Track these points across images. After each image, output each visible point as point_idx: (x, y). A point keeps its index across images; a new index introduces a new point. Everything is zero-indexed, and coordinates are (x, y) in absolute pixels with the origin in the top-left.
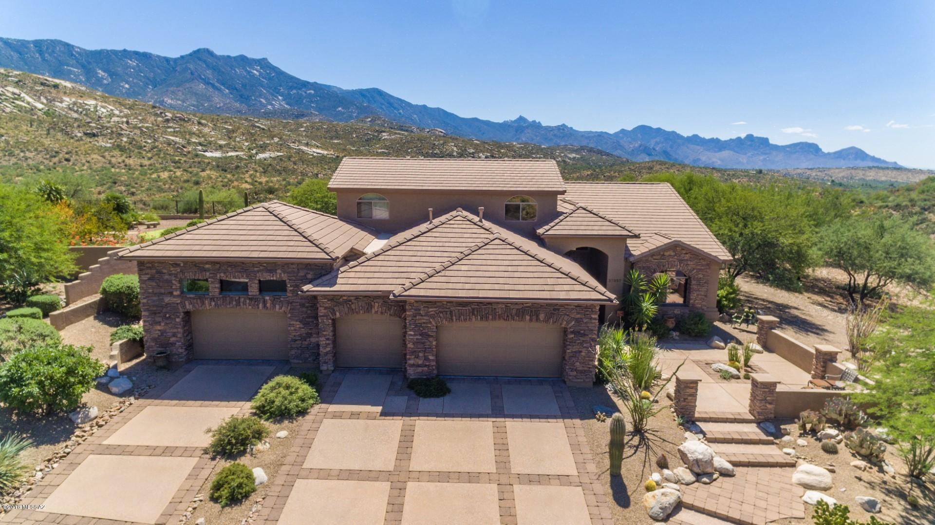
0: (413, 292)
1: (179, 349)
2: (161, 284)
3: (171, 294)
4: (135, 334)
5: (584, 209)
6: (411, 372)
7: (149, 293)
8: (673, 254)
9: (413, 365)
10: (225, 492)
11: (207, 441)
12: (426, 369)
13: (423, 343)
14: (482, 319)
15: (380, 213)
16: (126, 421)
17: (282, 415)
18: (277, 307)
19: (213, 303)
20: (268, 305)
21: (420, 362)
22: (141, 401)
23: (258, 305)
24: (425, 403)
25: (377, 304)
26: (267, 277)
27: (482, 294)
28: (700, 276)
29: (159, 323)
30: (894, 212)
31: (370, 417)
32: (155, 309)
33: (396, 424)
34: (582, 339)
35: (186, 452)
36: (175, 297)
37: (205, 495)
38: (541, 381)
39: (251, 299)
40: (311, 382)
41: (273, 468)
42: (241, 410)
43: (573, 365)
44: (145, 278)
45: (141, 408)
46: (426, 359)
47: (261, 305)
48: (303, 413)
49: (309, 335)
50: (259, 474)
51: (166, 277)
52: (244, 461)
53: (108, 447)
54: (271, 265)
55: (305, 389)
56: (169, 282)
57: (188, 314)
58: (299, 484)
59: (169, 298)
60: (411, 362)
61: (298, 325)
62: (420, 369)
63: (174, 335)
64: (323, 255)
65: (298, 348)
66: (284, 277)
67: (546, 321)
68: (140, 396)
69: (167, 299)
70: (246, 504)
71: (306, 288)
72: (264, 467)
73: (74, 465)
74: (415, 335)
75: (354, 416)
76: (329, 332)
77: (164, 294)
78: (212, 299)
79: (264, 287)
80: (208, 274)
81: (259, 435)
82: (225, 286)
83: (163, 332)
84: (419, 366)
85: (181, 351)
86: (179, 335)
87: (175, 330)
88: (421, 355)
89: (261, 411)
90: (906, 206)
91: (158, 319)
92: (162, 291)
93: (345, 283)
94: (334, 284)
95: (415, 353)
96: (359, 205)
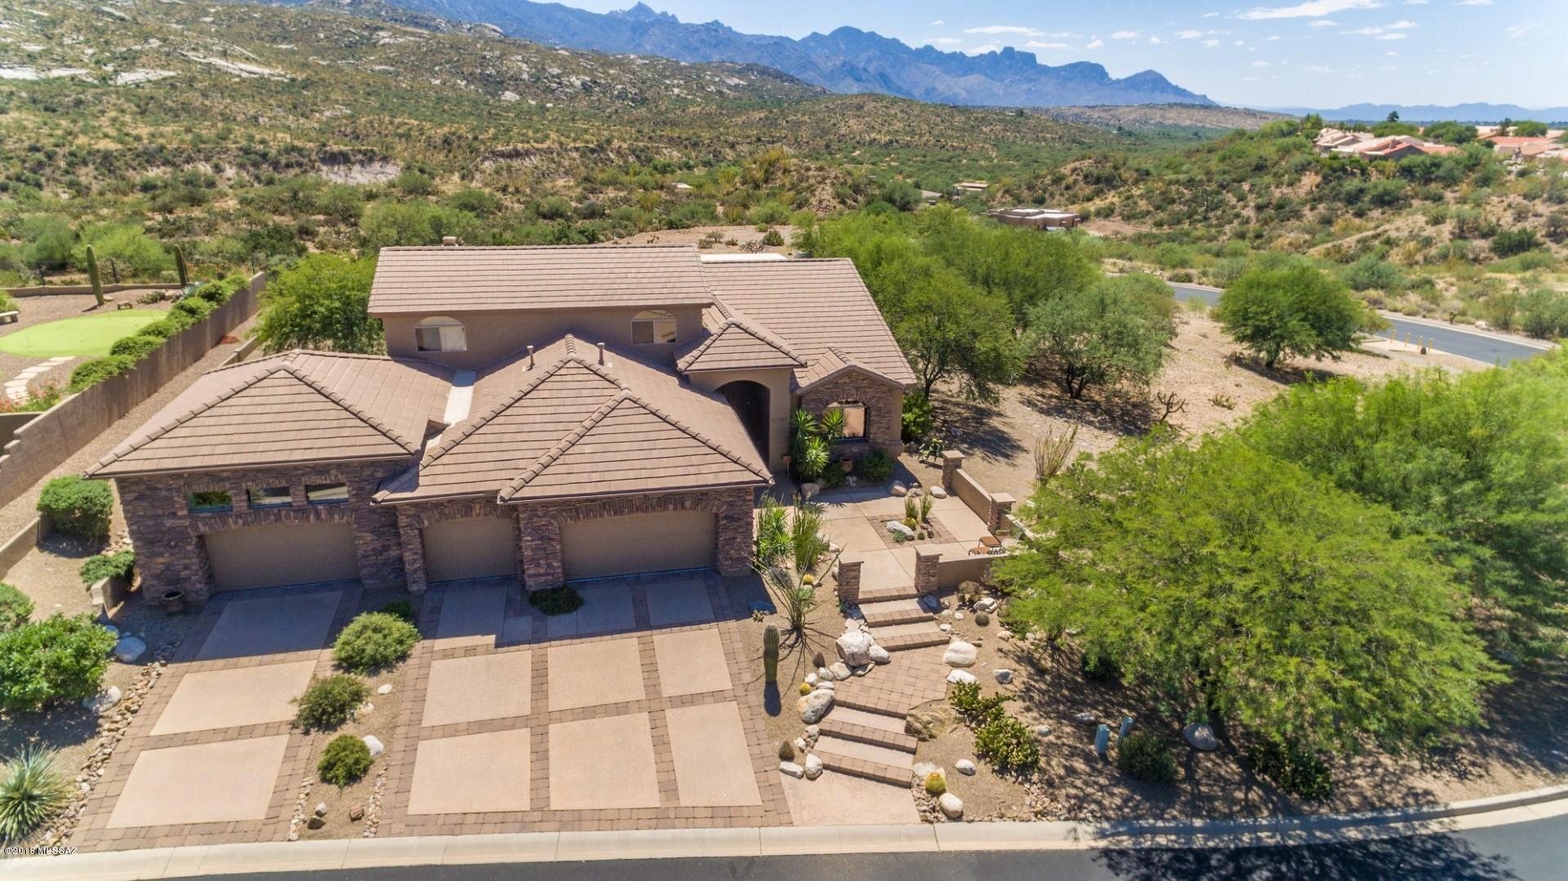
0: (526, 492)
1: (196, 584)
2: (156, 504)
3: (174, 515)
4: (117, 567)
5: (738, 326)
6: (532, 584)
7: (140, 517)
8: (848, 380)
9: (531, 576)
10: (340, 771)
11: (292, 713)
12: (550, 577)
13: (545, 549)
14: (615, 513)
15: (454, 340)
16: (165, 699)
17: (377, 665)
18: (336, 517)
19: (240, 521)
20: (323, 516)
21: (542, 571)
22: (172, 667)
23: (308, 518)
24: (555, 622)
25: (478, 506)
28: (881, 405)
29: (162, 554)
30: (1185, 191)
31: (482, 651)
32: (151, 536)
33: (521, 657)
34: (736, 524)
35: (269, 729)
36: (180, 518)
37: (314, 777)
38: (691, 574)
39: (295, 511)
40: (406, 616)
41: (387, 732)
43: (727, 553)
44: (130, 497)
45: (177, 678)
46: (550, 566)
47: (312, 518)
48: (403, 657)
49: (386, 548)
50: (373, 743)
51: (164, 493)
52: (348, 729)
53: (161, 738)
54: (322, 466)
55: (399, 626)
56: (169, 499)
57: (201, 538)
58: (422, 746)
59: (172, 521)
60: (531, 572)
61: (369, 537)
62: (542, 579)
63: (186, 568)
64: (402, 451)
65: (372, 566)
66: (342, 478)
67: (693, 508)
68: (169, 659)
69: (169, 523)
70: (367, 780)
71: (381, 495)
72: (376, 733)
73: (126, 768)
74: (533, 540)
76: (416, 544)
77: (164, 515)
78: (239, 516)
80: (227, 484)
81: (357, 696)
82: (253, 496)
83: (168, 566)
84: (540, 575)
85: (198, 586)
86: (194, 567)
87: (186, 561)
88: (542, 562)
89: (348, 664)
90: (1201, 181)
91: (157, 550)
92: (160, 512)
93: (432, 484)
94: (416, 486)
95: (535, 561)
96: (419, 333)
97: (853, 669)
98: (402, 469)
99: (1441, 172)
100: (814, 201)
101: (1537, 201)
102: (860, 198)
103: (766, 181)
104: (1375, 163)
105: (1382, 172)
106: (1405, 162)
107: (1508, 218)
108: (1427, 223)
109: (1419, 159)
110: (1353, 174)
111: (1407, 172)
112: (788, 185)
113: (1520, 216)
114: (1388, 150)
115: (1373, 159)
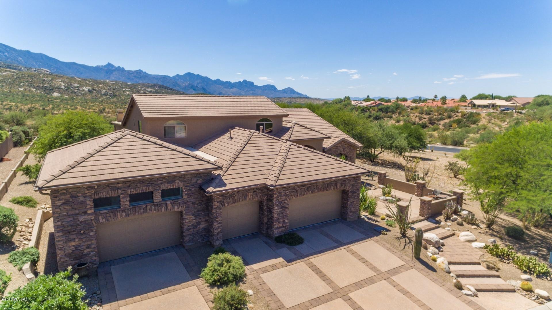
2: (75, 206)
3: (85, 213)
4: (33, 255)
5: (298, 124)
6: (276, 233)
7: (64, 216)
9: (277, 228)
12: (283, 228)
13: (282, 213)
14: (312, 192)
15: (181, 134)
18: (176, 207)
19: (124, 214)
20: (169, 208)
21: (281, 225)
22: (107, 306)
23: (161, 209)
25: (250, 194)
26: (169, 186)
28: (351, 155)
29: (74, 240)
31: (283, 265)
32: (69, 228)
33: (302, 265)
34: (354, 195)
36: (89, 214)
38: (334, 222)
39: (155, 206)
42: (198, 286)
43: (350, 209)
44: (59, 203)
46: (284, 222)
47: (163, 209)
49: (198, 224)
51: (81, 199)
54: (171, 178)
56: (84, 203)
59: (84, 217)
60: (276, 226)
61: (191, 218)
62: (281, 230)
63: (88, 247)
65: (191, 235)
66: (181, 185)
69: (82, 218)
71: (210, 190)
74: (278, 209)
75: (274, 267)
77: (79, 214)
78: (123, 211)
79: (165, 194)
80: (120, 191)
82: (134, 198)
83: (76, 247)
84: (280, 228)
85: (94, 258)
86: (93, 246)
87: (89, 243)
88: (281, 220)
91: (72, 237)
92: (77, 212)
93: (231, 183)
94: (224, 184)
95: (278, 220)
96: (165, 128)
97: (438, 248)
99: (390, 110)
101: (423, 115)
104: (372, 108)
105: (374, 110)
106: (380, 107)
107: (417, 120)
108: (395, 122)
109: (383, 106)
110: (367, 111)
111: (381, 110)
113: (420, 119)
114: (374, 104)
115: (371, 107)
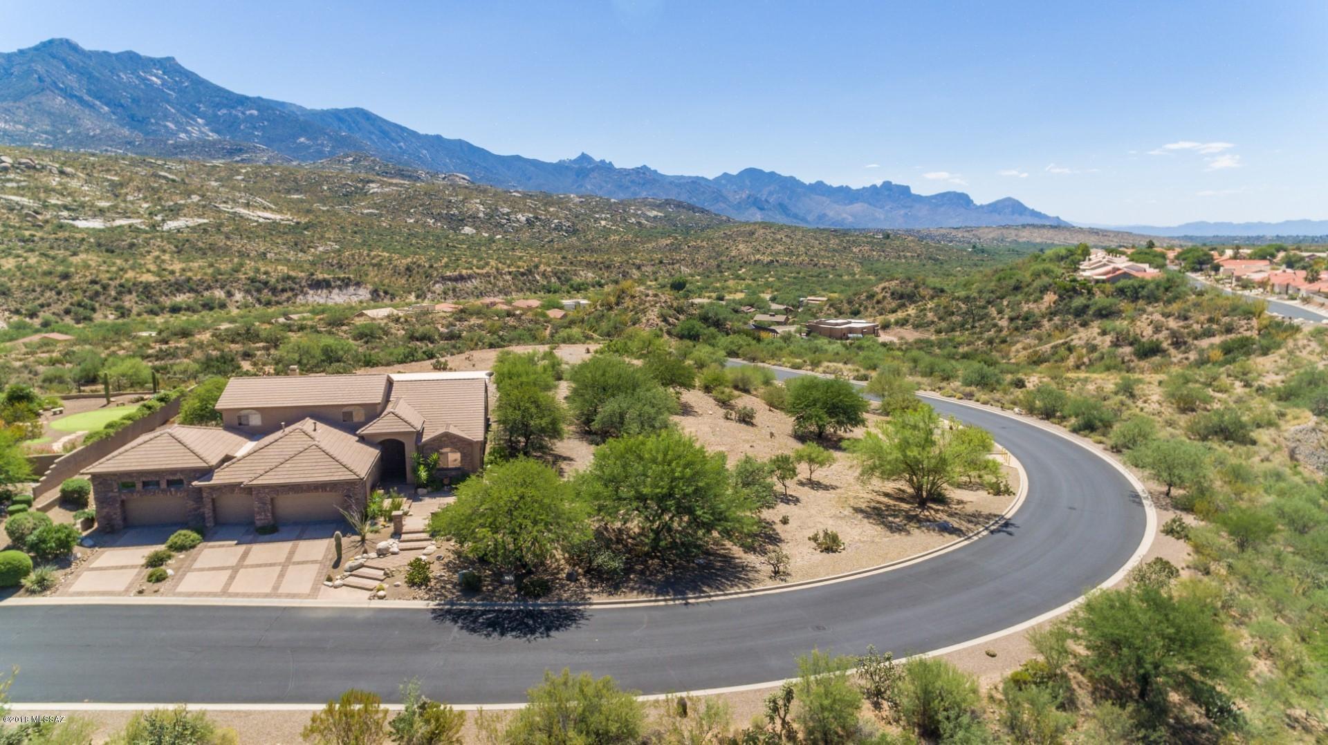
0: (255, 482)
2: (106, 486)
3: (112, 491)
4: (89, 515)
6: (258, 523)
7: (99, 491)
9: (258, 520)
10: (154, 578)
11: (143, 561)
12: (266, 521)
13: (264, 508)
15: (256, 420)
16: (97, 558)
17: (181, 548)
18: (178, 494)
19: (139, 494)
20: (173, 493)
21: (263, 518)
22: (102, 549)
24: (261, 537)
25: (237, 489)
26: (171, 478)
27: (293, 481)
29: (105, 508)
31: (230, 546)
32: (103, 502)
33: (243, 548)
35: (133, 567)
36: (115, 492)
37: (145, 580)
39: (162, 490)
40: (198, 532)
41: (177, 570)
42: (161, 548)
44: (96, 483)
45: (103, 552)
46: (266, 515)
47: (168, 493)
48: (193, 547)
49: (199, 508)
50: (170, 572)
51: (110, 482)
52: (163, 567)
53: (93, 568)
54: (174, 472)
55: (194, 535)
56: (111, 485)
57: (123, 502)
58: (189, 574)
60: (257, 518)
61: (192, 503)
62: (262, 521)
63: (115, 514)
64: (205, 465)
65: (191, 515)
66: (182, 477)
67: (331, 491)
68: (100, 547)
69: (111, 494)
70: (163, 582)
71: (194, 483)
72: (173, 569)
73: (78, 576)
74: (258, 504)
75: (223, 546)
76: (210, 506)
77: (108, 492)
78: (138, 492)
79: (170, 483)
80: (135, 479)
81: (169, 557)
82: (145, 484)
83: (108, 513)
85: (119, 522)
86: (118, 514)
87: (116, 510)
88: (263, 514)
89: (170, 547)
92: (107, 490)
93: (219, 478)
94: (210, 479)
95: (259, 513)
96: (239, 418)
97: (379, 555)
98: (207, 472)
99: (1145, 292)
100: (644, 320)
102: (681, 317)
103: (617, 304)
104: (1099, 285)
105: (1103, 292)
106: (1120, 284)
107: (1148, 331)
108: (1099, 334)
109: (1130, 282)
110: (1082, 294)
111: (1121, 292)
112: (631, 307)
113: (1157, 329)
114: (1111, 275)
115: (1097, 281)
